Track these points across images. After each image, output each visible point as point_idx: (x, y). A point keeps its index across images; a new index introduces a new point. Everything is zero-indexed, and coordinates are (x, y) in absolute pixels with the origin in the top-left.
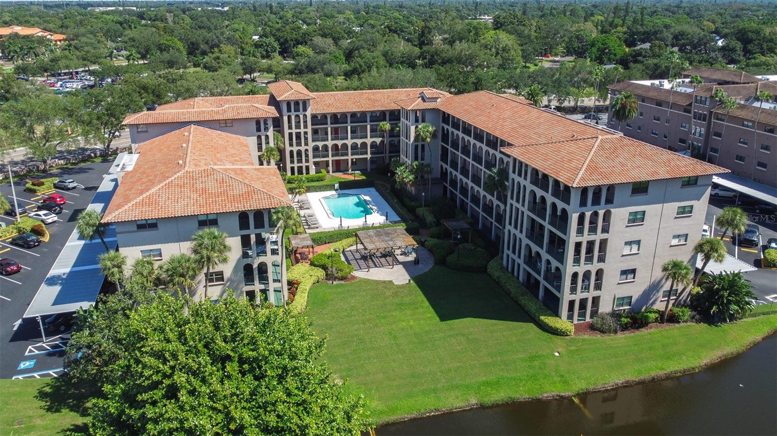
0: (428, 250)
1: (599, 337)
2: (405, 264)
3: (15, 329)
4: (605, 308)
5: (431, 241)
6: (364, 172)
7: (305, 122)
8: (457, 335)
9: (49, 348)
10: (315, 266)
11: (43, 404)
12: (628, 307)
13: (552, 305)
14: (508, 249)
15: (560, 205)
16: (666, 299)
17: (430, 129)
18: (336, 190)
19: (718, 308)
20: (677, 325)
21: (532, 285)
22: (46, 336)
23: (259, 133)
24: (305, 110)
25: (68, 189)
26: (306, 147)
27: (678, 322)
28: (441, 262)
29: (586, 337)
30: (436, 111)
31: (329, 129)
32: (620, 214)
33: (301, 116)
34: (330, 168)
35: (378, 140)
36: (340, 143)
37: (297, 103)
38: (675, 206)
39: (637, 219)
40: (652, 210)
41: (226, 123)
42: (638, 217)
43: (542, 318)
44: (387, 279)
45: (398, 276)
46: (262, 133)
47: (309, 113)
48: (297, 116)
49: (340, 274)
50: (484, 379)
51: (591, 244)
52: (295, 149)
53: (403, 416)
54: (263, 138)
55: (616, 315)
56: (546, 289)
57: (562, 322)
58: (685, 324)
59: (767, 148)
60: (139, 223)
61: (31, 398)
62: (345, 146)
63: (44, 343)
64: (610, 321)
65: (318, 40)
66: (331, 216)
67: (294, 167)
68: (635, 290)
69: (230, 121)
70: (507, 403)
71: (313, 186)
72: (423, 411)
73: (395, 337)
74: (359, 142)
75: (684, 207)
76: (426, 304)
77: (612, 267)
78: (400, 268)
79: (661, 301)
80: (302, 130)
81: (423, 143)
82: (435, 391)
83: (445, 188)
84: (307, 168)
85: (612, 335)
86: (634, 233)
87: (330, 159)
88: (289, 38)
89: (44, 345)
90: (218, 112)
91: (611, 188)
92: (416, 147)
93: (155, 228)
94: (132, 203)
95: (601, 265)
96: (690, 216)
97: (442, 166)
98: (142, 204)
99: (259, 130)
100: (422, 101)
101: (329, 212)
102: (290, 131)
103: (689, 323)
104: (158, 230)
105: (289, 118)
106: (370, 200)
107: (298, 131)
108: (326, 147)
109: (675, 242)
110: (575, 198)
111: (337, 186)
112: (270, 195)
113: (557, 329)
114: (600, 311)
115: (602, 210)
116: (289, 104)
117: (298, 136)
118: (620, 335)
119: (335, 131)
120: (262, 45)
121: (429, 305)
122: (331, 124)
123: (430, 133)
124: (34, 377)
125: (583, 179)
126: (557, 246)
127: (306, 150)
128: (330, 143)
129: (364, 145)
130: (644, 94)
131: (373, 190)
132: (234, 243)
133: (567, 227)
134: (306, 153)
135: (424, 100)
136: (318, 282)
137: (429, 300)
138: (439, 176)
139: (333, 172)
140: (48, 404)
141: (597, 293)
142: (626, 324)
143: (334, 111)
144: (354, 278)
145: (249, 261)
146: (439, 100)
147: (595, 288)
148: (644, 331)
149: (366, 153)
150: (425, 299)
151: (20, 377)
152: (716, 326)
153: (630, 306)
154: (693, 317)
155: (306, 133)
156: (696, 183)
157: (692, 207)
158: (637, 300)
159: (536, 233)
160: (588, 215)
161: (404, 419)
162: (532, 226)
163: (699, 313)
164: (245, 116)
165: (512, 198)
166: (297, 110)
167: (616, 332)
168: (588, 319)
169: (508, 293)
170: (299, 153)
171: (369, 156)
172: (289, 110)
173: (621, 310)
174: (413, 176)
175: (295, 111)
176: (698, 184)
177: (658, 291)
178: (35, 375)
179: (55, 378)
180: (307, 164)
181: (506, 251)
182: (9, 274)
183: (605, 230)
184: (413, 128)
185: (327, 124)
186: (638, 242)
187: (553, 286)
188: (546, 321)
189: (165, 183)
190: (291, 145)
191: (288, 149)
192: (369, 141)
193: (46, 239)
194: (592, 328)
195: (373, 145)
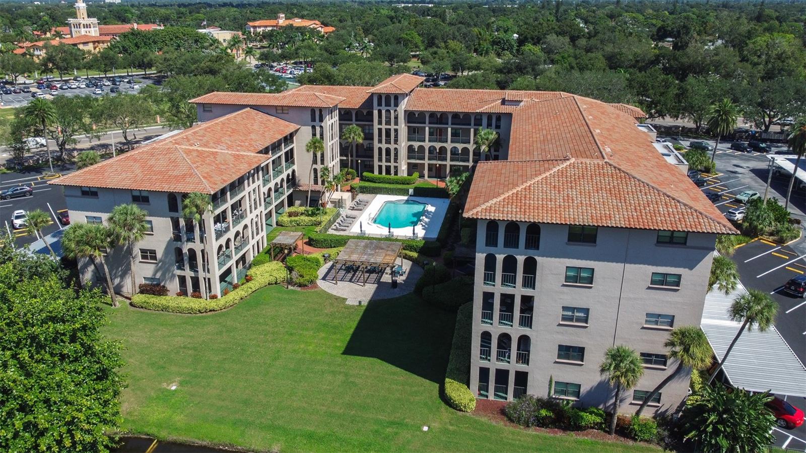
4: (536, 391)
7: (396, 118)
16: (641, 403)
18: (410, 196)
23: (313, 123)
24: (396, 105)
26: (397, 146)
28: (419, 289)
29: (484, 419)
32: (551, 267)
33: (392, 112)
37: (388, 97)
38: (647, 270)
40: (606, 269)
41: (283, 110)
42: (583, 275)
43: (447, 380)
44: (344, 296)
46: (317, 124)
47: (401, 109)
48: (388, 111)
52: (384, 146)
54: (318, 128)
55: (546, 403)
58: (643, 444)
60: (83, 189)
62: (443, 150)
66: (371, 221)
67: (382, 166)
68: (585, 377)
69: (286, 108)
75: (665, 275)
77: (544, 337)
78: (371, 288)
79: (631, 404)
82: (248, 425)
84: (397, 169)
85: (521, 429)
86: (577, 297)
93: (96, 197)
95: (525, 331)
96: (676, 290)
101: (372, 216)
102: (380, 127)
105: (380, 112)
108: (421, 148)
109: (651, 323)
110: (479, 232)
111: (411, 191)
114: (528, 393)
115: (521, 255)
116: (380, 97)
117: (388, 132)
125: (489, 209)
127: (397, 149)
128: (427, 144)
134: (395, 152)
136: (276, 283)
141: (521, 367)
143: (432, 109)
144: (314, 287)
146: (522, 104)
147: (518, 359)
153: (578, 398)
154: (662, 439)
155: (397, 130)
156: (685, 243)
157: (679, 276)
158: (590, 393)
160: (500, 258)
164: (299, 104)
166: (388, 104)
170: (388, 152)
171: (470, 163)
172: (380, 104)
173: (563, 399)
175: (386, 106)
176: (688, 244)
180: (397, 164)
183: (529, 284)
185: (425, 123)
186: (585, 312)
188: (448, 385)
191: (377, 146)
192: (472, 147)
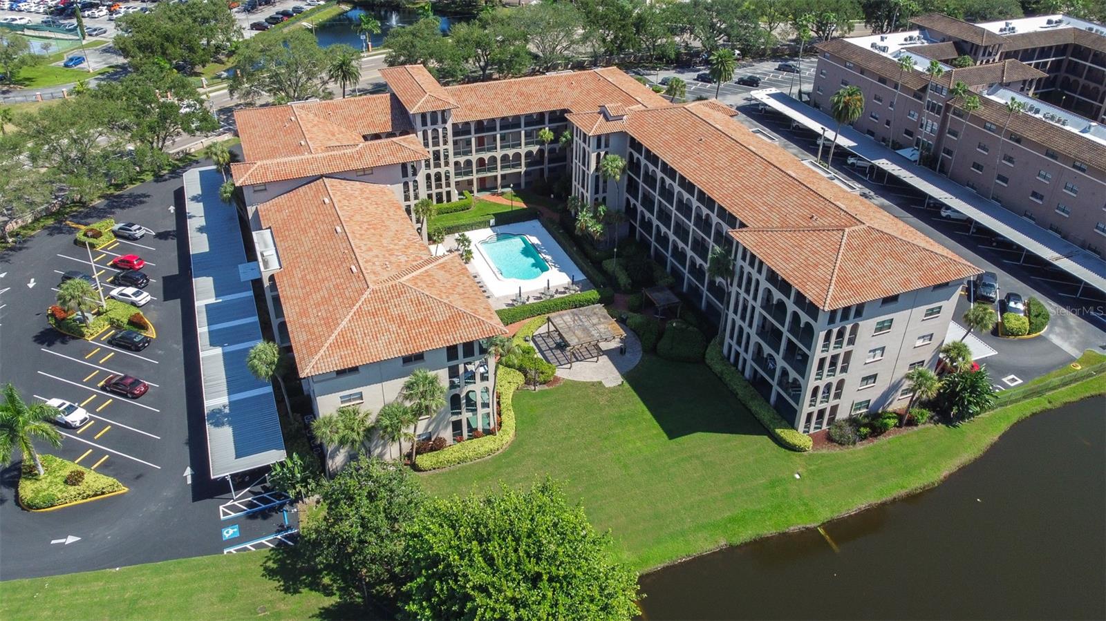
0: (631, 329)
1: (837, 450)
3: (189, 482)
5: (636, 318)
7: (445, 137)
8: (690, 457)
9: (245, 508)
10: (510, 367)
11: (276, 584)
12: (865, 410)
13: (788, 416)
14: (732, 337)
15: (805, 317)
16: (905, 397)
18: (491, 227)
19: (959, 409)
20: (915, 428)
22: (235, 491)
23: (406, 179)
24: (444, 121)
25: (135, 239)
27: (916, 425)
28: (651, 350)
29: (824, 451)
30: (623, 134)
31: (473, 140)
33: (440, 130)
34: (475, 188)
35: (535, 149)
36: (486, 156)
37: (434, 114)
39: (883, 327)
42: (886, 324)
44: (595, 380)
45: (605, 373)
46: (410, 179)
47: (449, 126)
48: (435, 130)
49: (542, 378)
51: (835, 358)
52: (433, 171)
56: (779, 394)
57: (798, 436)
61: (259, 577)
63: (235, 501)
64: (848, 430)
67: (432, 194)
74: (511, 152)
75: (932, 309)
76: (648, 415)
78: (604, 360)
79: (899, 399)
80: (441, 148)
83: (633, 228)
84: (448, 193)
85: (851, 447)
86: (880, 341)
87: (475, 177)
89: (236, 503)
90: (352, 157)
91: (860, 306)
92: (597, 177)
93: (357, 372)
94: (327, 345)
95: (843, 376)
96: (937, 317)
97: (628, 200)
98: (336, 345)
99: (405, 174)
100: (604, 120)
101: (496, 270)
103: (928, 425)
105: (425, 133)
106: (539, 243)
107: (436, 148)
108: (469, 163)
110: (823, 319)
111: (492, 222)
112: (479, 319)
113: (796, 445)
115: (850, 324)
116: (423, 117)
117: (437, 155)
118: (859, 447)
119: (480, 142)
121: (651, 416)
122: (476, 133)
123: (620, 169)
124: (247, 548)
125: (834, 299)
126: (801, 363)
127: (447, 172)
128: (474, 157)
129: (517, 156)
130: (864, 64)
133: (811, 343)
134: (446, 176)
135: (607, 118)
136: (519, 391)
137: (650, 409)
138: (624, 210)
139: (478, 193)
140: (282, 583)
141: (835, 402)
142: (866, 435)
143: (480, 118)
145: (456, 391)
146: (625, 117)
147: (834, 398)
148: (882, 440)
149: (520, 166)
150: (645, 408)
151: (232, 550)
152: (954, 426)
153: (868, 409)
154: (931, 418)
156: (947, 288)
157: (940, 307)
158: (875, 402)
159: (771, 335)
162: (765, 325)
163: (938, 413)
164: (388, 161)
165: (739, 286)
166: (434, 123)
167: (854, 443)
168: (825, 427)
170: (438, 176)
171: (523, 169)
172: (424, 123)
173: (859, 415)
175: (432, 125)
177: (897, 391)
178: (248, 546)
179: (273, 549)
181: (728, 339)
184: (593, 156)
185: (471, 134)
186: (883, 349)
187: (789, 395)
188: (782, 435)
190: (427, 166)
191: (424, 173)
192: (523, 150)
193: (152, 333)
194: (829, 438)
195: (529, 154)
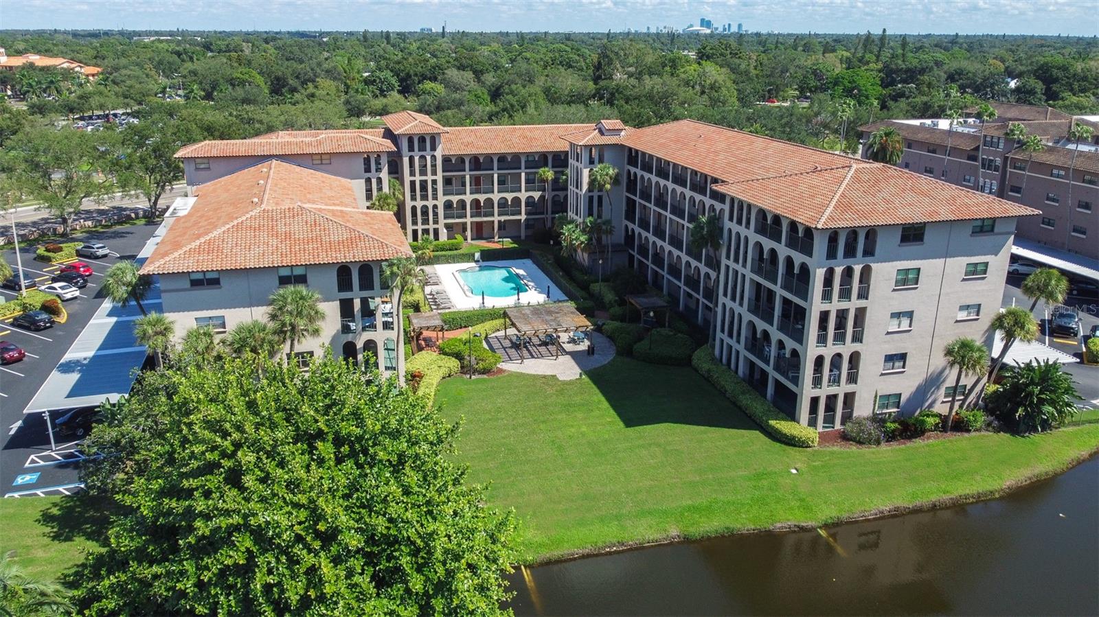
0: (608, 337)
1: (854, 449)
2: (574, 355)
3: (12, 432)
4: (863, 409)
5: (611, 325)
6: (515, 239)
7: (434, 166)
8: (650, 445)
9: (60, 458)
10: (445, 354)
11: (48, 530)
12: (895, 410)
13: (786, 404)
14: (723, 331)
15: (798, 258)
16: (950, 399)
17: (611, 172)
18: (477, 261)
19: (1026, 410)
20: (966, 435)
21: (757, 380)
22: (55, 443)
23: (368, 175)
24: (434, 148)
25: (97, 258)
26: (435, 202)
27: (968, 431)
28: (626, 351)
29: (835, 448)
30: (620, 147)
31: (468, 177)
32: (884, 272)
33: (429, 158)
34: (469, 233)
35: (536, 195)
36: (482, 198)
37: (422, 139)
38: (963, 262)
39: (908, 280)
40: (930, 267)
41: (321, 160)
42: (910, 276)
43: (772, 422)
44: (549, 373)
45: (566, 369)
46: (373, 175)
47: (439, 153)
48: (423, 158)
49: (481, 366)
50: (690, 502)
51: (842, 315)
52: (419, 204)
53: (572, 551)
54: (374, 181)
55: (878, 420)
56: (777, 382)
57: (799, 428)
58: (978, 433)
59: (1087, 206)
60: (194, 277)
61: (31, 522)
62: (489, 202)
63: (53, 451)
64: (872, 428)
65: (453, 73)
66: (469, 294)
67: (417, 230)
68: (905, 385)
69: (328, 156)
70: (723, 536)
71: (445, 256)
72: (600, 544)
73: (560, 448)
74: (509, 196)
75: (976, 265)
76: (605, 404)
77: (872, 351)
78: (566, 360)
79: (943, 402)
80: (429, 178)
81: (600, 194)
82: (618, 517)
83: (632, 257)
84: (436, 232)
85: (874, 448)
86: (904, 301)
87: (469, 220)
88: (412, 72)
89: (53, 454)
90: (310, 144)
91: (871, 233)
92: (591, 198)
93: (218, 286)
94: (185, 249)
95: (857, 347)
96: (984, 278)
97: (627, 227)
98: (199, 250)
99: (368, 170)
100: (599, 135)
101: (466, 288)
102: (413, 178)
103: (983, 433)
104: (220, 288)
105: (411, 159)
106: (525, 274)
107: (424, 178)
108: (462, 204)
109: (962, 315)
110: (820, 245)
111: (477, 255)
112: (382, 243)
113: (794, 437)
114: (855, 415)
115: (858, 264)
116: (411, 140)
117: (424, 185)
118: (884, 447)
119: (476, 181)
120: (375, 81)
121: (609, 406)
122: (470, 170)
123: (611, 178)
124: (36, 494)
125: (831, 218)
126: (794, 318)
127: (435, 207)
128: (468, 198)
129: (517, 201)
130: (910, 137)
131: (528, 262)
132: (330, 310)
133: (808, 289)
134: (434, 211)
135: (601, 133)
136: (449, 376)
137: (609, 400)
138: (623, 242)
139: (472, 239)
140: (55, 530)
141: (850, 388)
142: (894, 431)
143: (474, 151)
144: (501, 371)
145: (350, 337)
146: (623, 133)
147: (847, 380)
148: (918, 443)
149: (520, 214)
150: (603, 399)
151: (16, 495)
152: (1023, 437)
153: (898, 408)
154: (989, 425)
155: (434, 182)
156: (992, 230)
157: (986, 264)
158: (909, 400)
159: (762, 302)
160: (839, 271)
161: (573, 555)
162: (756, 295)
163: (998, 418)
164: (348, 149)
165: (728, 257)
166: (422, 148)
167: (878, 443)
168: (838, 426)
169: (723, 393)
170: (425, 211)
171: (523, 217)
172: (411, 149)
173: (886, 414)
174: (586, 237)
175: (419, 151)
176: (996, 230)
177: (938, 388)
178: (38, 492)
179: (67, 496)
180: (436, 226)
181: (719, 334)
182: (6, 363)
183: (863, 295)
184: (586, 172)
185: (465, 171)
186: (910, 315)
187: (787, 378)
188: (778, 426)
189: (232, 224)
190: (413, 198)
191: (409, 204)
192: (523, 195)
193: (63, 319)
194: (845, 437)
195: (530, 202)
